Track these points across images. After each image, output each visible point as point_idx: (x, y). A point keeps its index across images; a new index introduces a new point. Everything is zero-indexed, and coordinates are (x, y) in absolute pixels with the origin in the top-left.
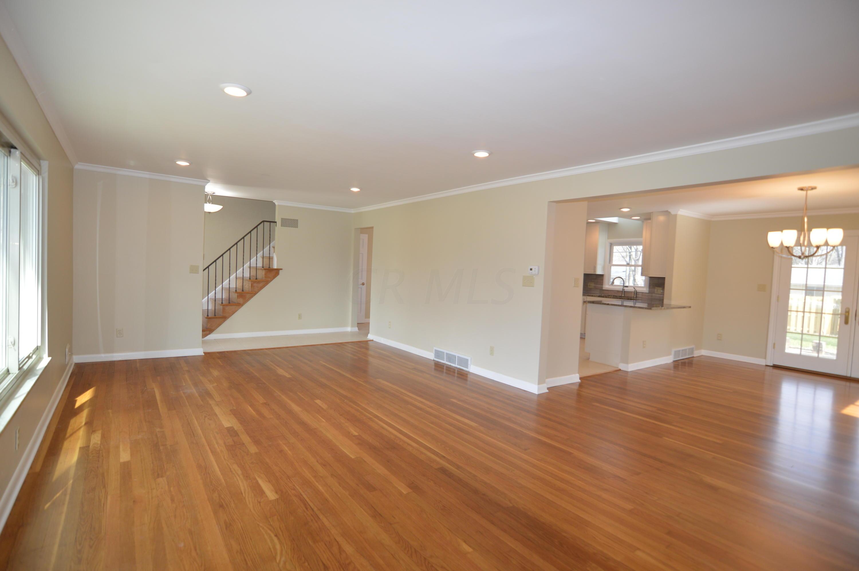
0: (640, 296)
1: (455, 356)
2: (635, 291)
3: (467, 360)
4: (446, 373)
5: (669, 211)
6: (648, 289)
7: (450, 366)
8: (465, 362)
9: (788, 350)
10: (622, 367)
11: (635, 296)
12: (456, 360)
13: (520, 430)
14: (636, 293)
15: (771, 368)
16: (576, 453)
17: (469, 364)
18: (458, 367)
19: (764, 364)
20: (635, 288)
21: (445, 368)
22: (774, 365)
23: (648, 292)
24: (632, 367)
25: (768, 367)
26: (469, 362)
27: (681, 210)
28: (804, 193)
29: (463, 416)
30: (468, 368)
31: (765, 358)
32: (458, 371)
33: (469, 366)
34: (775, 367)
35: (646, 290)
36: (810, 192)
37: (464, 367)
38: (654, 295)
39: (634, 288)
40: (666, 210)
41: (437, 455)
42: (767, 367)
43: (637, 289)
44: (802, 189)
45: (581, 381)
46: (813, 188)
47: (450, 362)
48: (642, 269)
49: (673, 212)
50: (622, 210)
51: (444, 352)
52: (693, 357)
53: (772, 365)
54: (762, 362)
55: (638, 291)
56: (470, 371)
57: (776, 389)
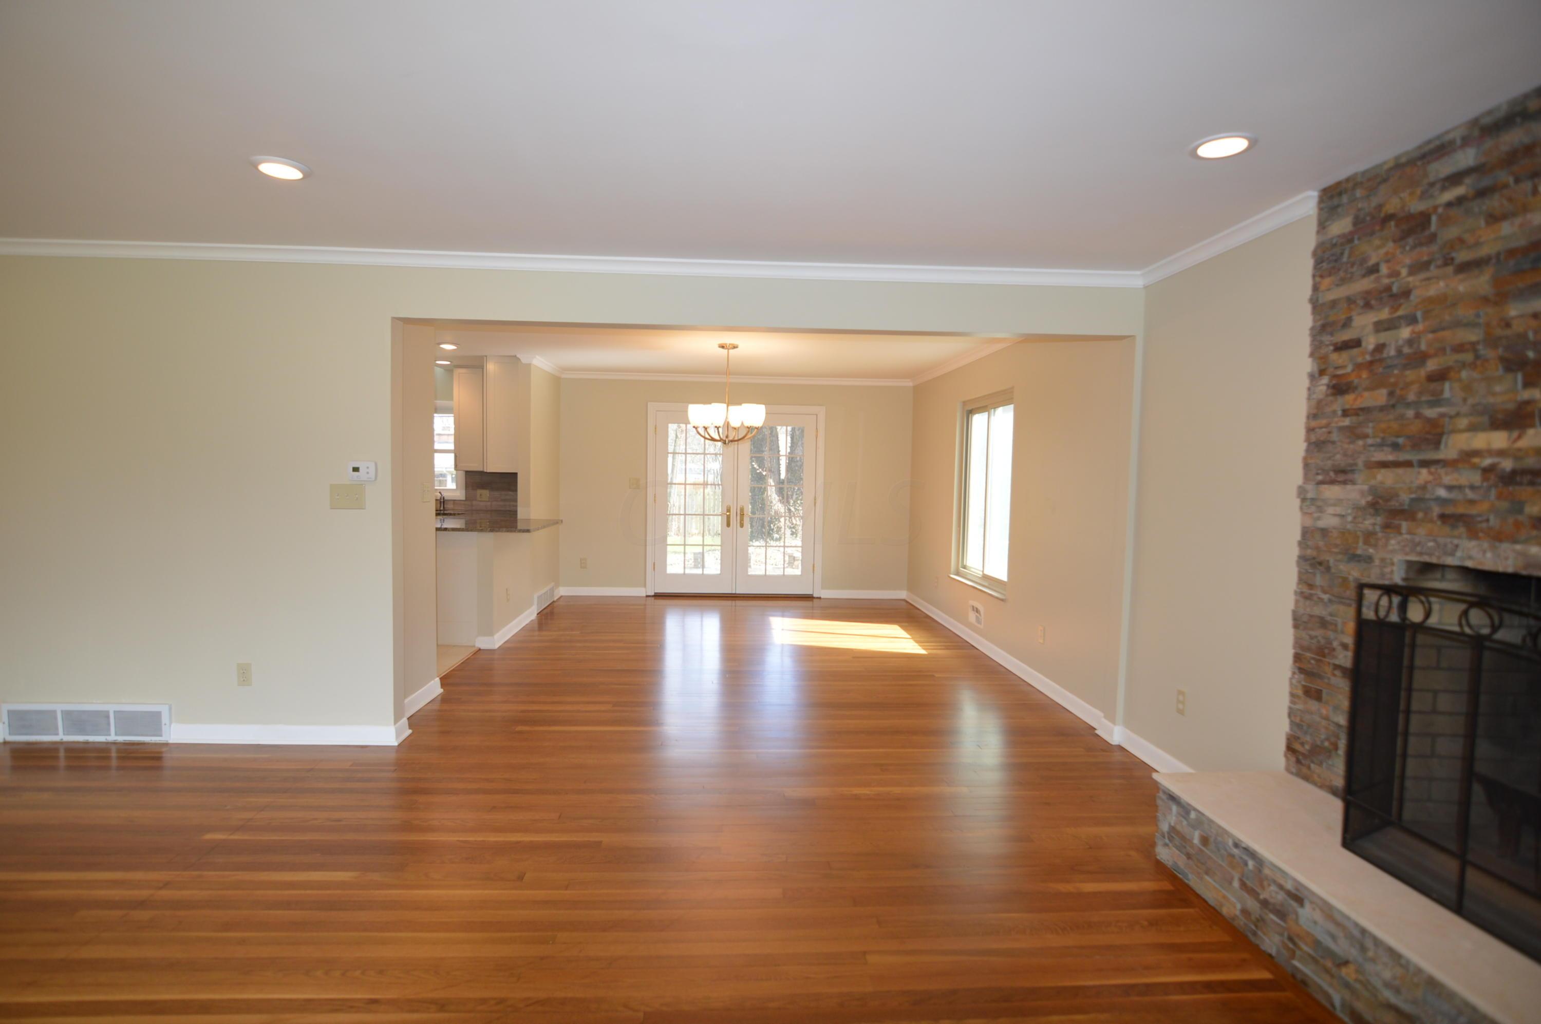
0: (449, 506)
1: (106, 715)
2: (441, 499)
3: (158, 714)
4: (69, 768)
5: (518, 356)
6: (464, 492)
7: (87, 743)
8: (153, 721)
9: (670, 570)
10: (484, 643)
11: (442, 509)
12: (109, 724)
13: (458, 841)
14: (444, 502)
15: (653, 598)
16: (606, 839)
17: (163, 723)
18: (121, 739)
19: (645, 595)
20: (442, 492)
21: (62, 754)
22: (655, 593)
23: (464, 499)
24: (497, 640)
25: (650, 598)
26: (165, 719)
27: (537, 357)
28: (725, 351)
29: (294, 868)
30: (161, 736)
31: (645, 586)
32: (118, 751)
33: (164, 727)
34: (658, 596)
35: (460, 495)
36: (731, 351)
37: (142, 735)
38: (474, 503)
39: (440, 493)
40: (513, 354)
41: (352, 1007)
42: (648, 598)
43: (445, 494)
44: (722, 347)
45: (444, 690)
46: (735, 347)
47: (83, 732)
48: (456, 457)
49: (524, 358)
50: (443, 346)
51: (55, 712)
52: (554, 602)
53: (653, 594)
54: (640, 592)
55: (446, 498)
56: (171, 741)
57: (658, 626)
